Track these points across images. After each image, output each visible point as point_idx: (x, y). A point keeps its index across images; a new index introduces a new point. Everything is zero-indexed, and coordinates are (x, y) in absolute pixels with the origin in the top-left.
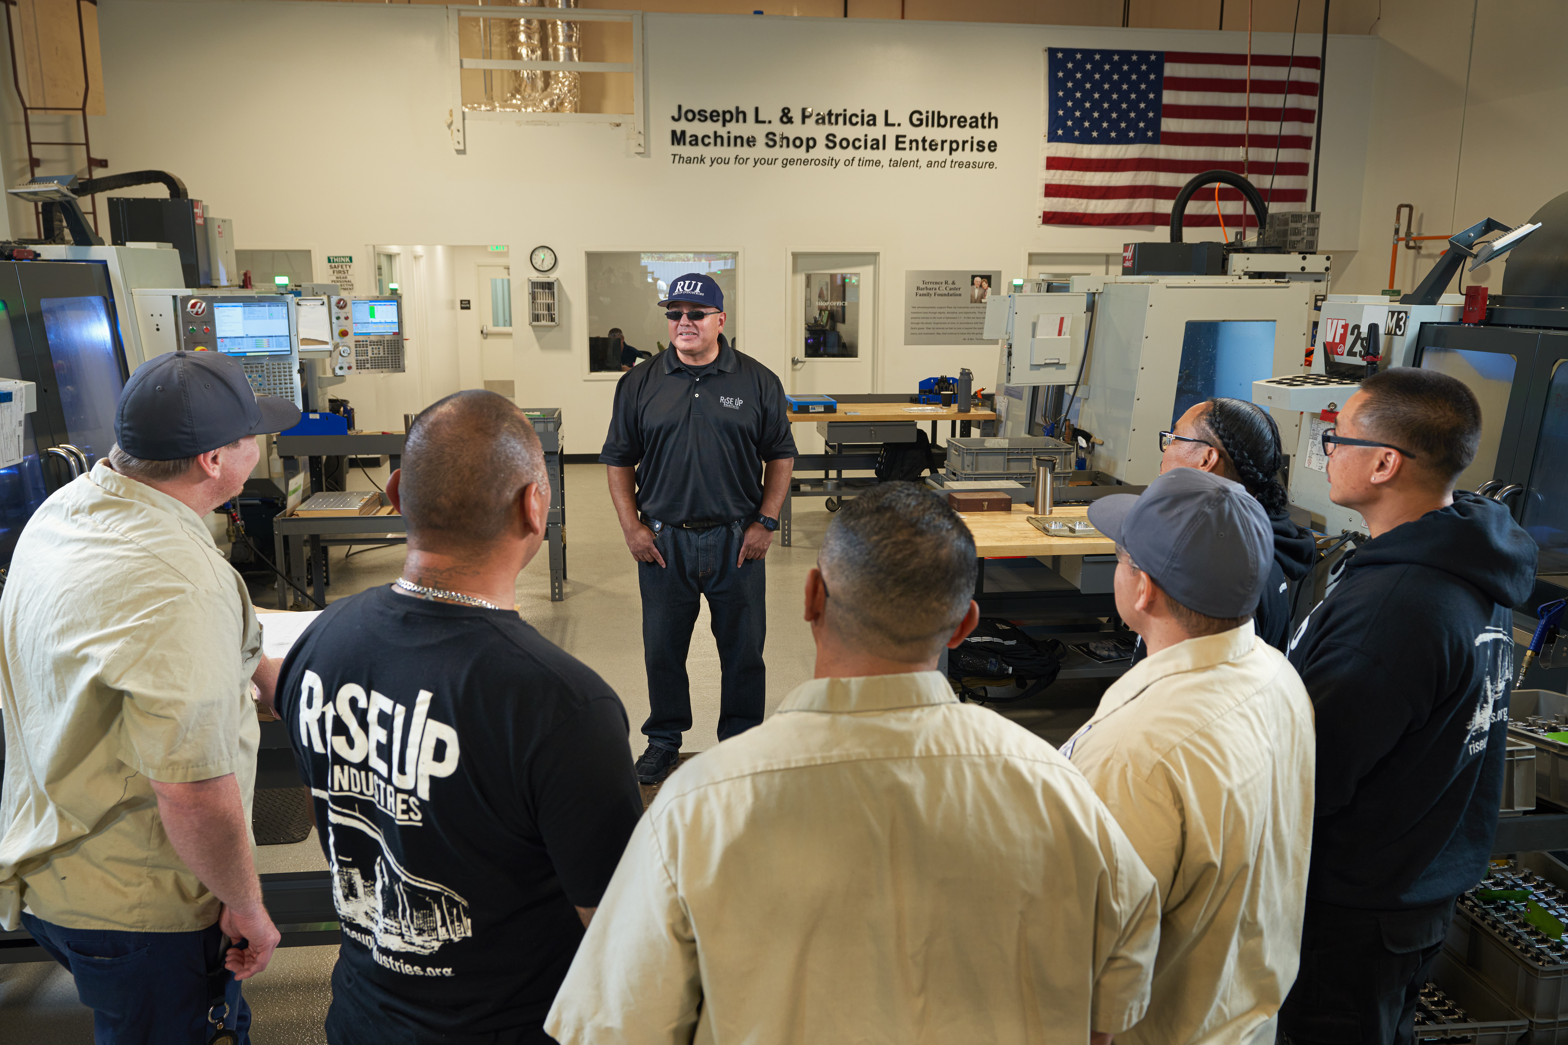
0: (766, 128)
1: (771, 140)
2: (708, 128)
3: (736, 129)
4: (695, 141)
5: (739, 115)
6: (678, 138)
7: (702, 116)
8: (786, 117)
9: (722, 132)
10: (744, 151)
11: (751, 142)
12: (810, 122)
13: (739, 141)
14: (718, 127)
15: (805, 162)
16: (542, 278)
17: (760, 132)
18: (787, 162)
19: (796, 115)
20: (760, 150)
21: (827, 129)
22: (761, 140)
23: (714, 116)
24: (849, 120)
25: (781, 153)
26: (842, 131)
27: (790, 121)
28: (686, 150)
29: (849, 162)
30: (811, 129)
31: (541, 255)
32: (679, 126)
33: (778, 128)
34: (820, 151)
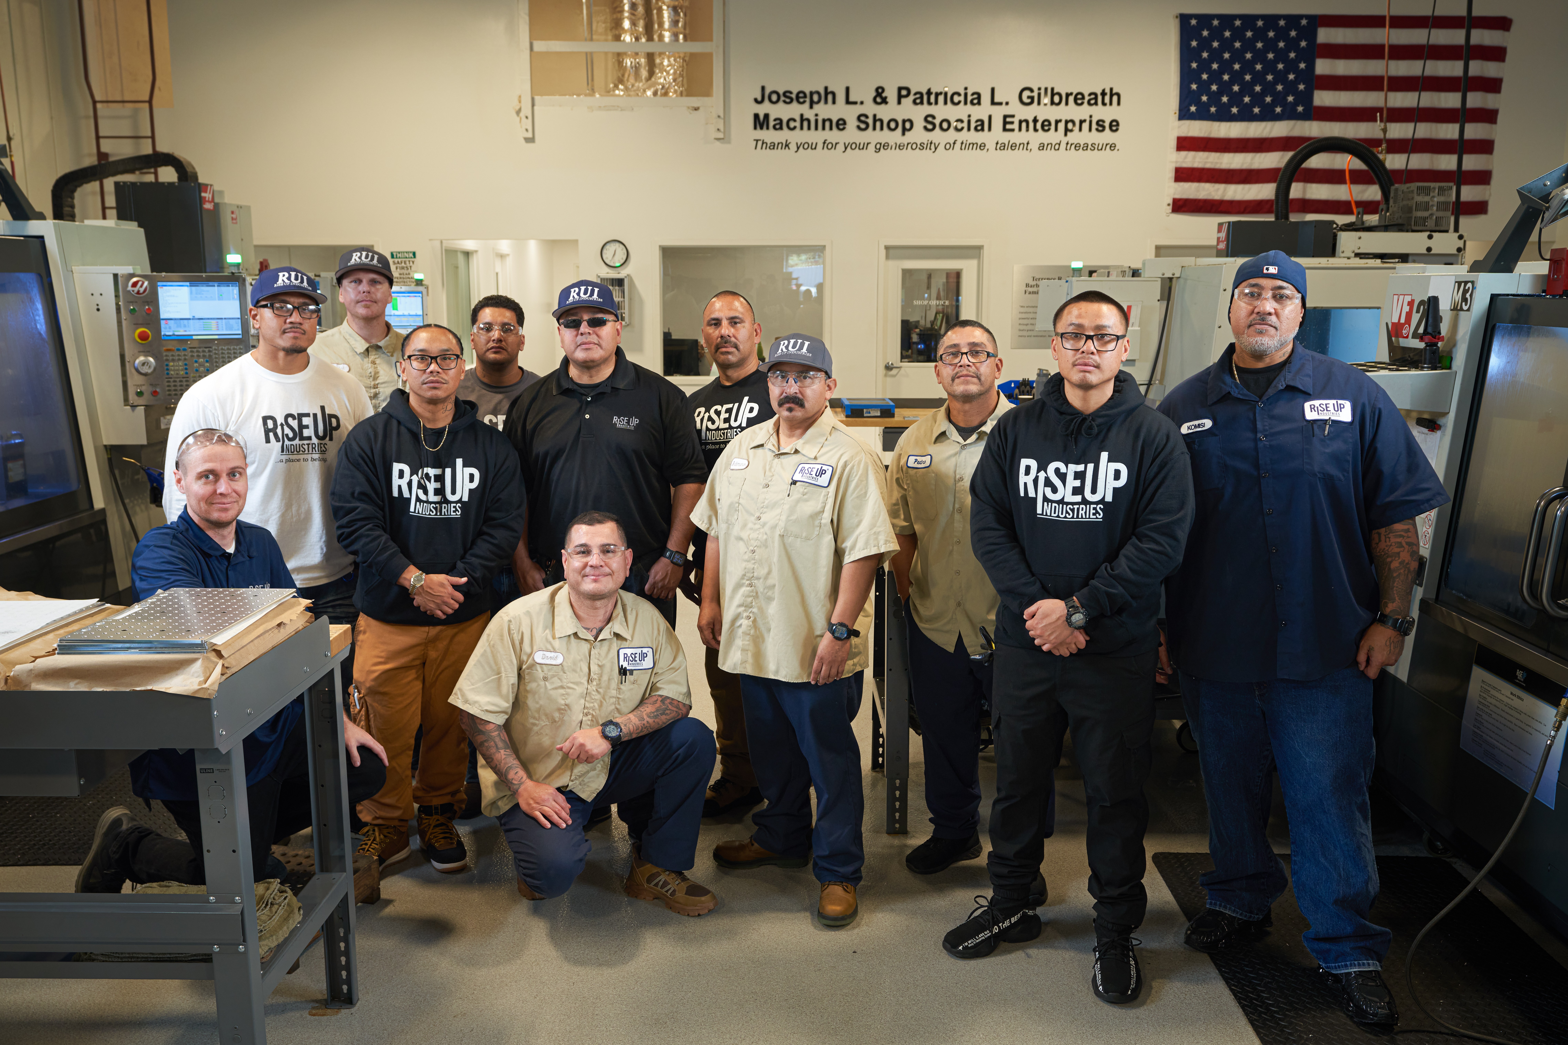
0: (858, 110)
1: (863, 122)
2: (794, 110)
3: (824, 111)
4: (779, 125)
5: (828, 95)
6: (760, 122)
7: (788, 97)
8: (880, 97)
9: (809, 114)
10: (833, 136)
11: (841, 124)
12: (907, 102)
13: (827, 123)
14: (805, 109)
15: (900, 147)
16: (613, 274)
17: (850, 114)
18: (881, 147)
19: (891, 94)
20: (851, 133)
21: (926, 110)
22: (852, 123)
23: (800, 97)
24: (950, 99)
25: (873, 136)
26: (941, 111)
27: (884, 101)
28: (770, 135)
29: (950, 146)
30: (907, 110)
31: (610, 249)
32: (762, 110)
33: (870, 109)
34: (918, 134)
